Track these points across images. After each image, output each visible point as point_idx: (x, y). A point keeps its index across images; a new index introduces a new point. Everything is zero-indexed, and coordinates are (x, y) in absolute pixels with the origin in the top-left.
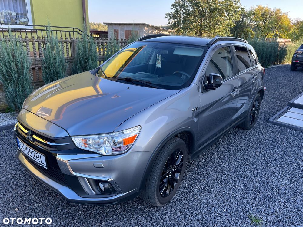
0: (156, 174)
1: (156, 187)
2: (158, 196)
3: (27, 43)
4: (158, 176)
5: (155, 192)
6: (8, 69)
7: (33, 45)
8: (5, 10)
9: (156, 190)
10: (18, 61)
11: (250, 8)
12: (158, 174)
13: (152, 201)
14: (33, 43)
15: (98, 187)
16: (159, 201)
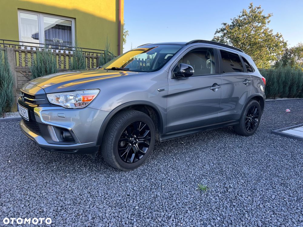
0: (113, 134)
1: (112, 145)
2: (115, 155)
3: (59, 56)
4: (115, 136)
5: (112, 150)
6: (39, 72)
7: (64, 58)
8: (55, 38)
9: (112, 148)
10: (48, 67)
11: (298, 45)
12: (115, 134)
13: (111, 159)
14: (64, 57)
15: (62, 136)
16: (117, 161)
